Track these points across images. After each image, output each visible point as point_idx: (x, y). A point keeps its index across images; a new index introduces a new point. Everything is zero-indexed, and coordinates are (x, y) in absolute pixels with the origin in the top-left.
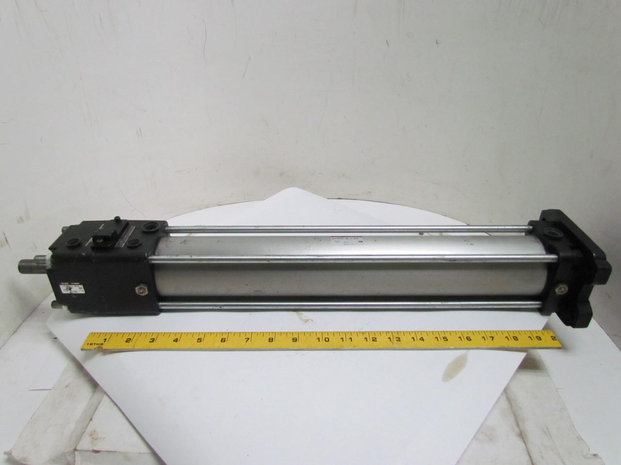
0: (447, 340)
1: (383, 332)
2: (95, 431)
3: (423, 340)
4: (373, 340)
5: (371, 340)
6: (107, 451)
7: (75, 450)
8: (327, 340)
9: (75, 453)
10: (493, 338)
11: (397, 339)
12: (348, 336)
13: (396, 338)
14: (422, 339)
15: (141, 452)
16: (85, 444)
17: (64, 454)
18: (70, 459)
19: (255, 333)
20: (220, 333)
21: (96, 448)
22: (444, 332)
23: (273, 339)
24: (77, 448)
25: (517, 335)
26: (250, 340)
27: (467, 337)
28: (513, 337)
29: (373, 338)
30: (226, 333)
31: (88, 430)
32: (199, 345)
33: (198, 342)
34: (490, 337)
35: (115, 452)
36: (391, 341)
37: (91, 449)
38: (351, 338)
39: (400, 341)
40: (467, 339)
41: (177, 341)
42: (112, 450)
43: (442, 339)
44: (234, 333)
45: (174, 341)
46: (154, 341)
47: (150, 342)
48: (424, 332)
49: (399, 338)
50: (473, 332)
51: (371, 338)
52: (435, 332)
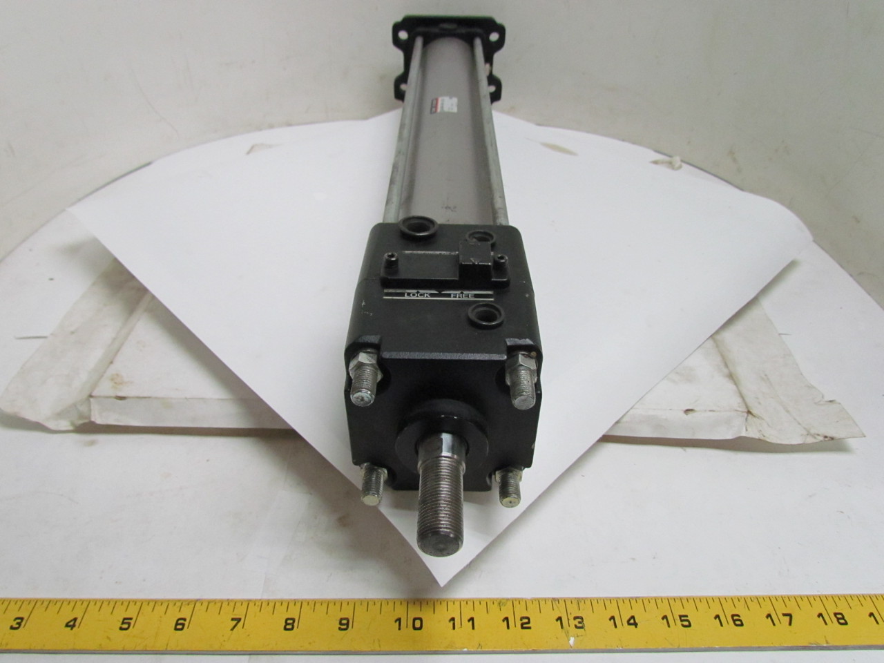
0: (690, 625)
1: (545, 600)
3: (635, 624)
4: (523, 628)
5: (519, 623)
8: (418, 624)
10: (790, 615)
11: (576, 622)
12: (467, 614)
13: (575, 618)
14: (632, 622)
19: (255, 602)
20: (175, 602)
22: (681, 599)
23: (294, 620)
25: (843, 608)
26: (241, 624)
27: (733, 616)
28: (835, 614)
29: (522, 618)
30: (189, 602)
33: (121, 629)
34: (785, 615)
36: (562, 627)
38: (472, 619)
39: (582, 628)
40: (734, 621)
41: (73, 626)
43: (678, 622)
44: (209, 602)
45: (67, 625)
46: (19, 624)
47: (12, 628)
48: (636, 599)
49: (582, 618)
50: (746, 601)
51: (518, 619)
52: (659, 601)
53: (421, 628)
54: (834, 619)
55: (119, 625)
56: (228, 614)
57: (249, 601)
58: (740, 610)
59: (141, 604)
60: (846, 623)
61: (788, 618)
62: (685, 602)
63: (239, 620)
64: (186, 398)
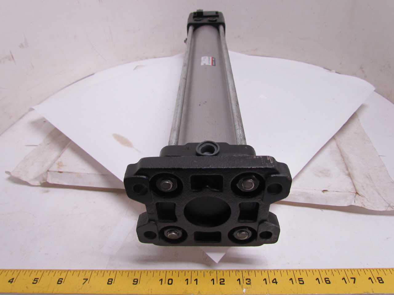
0: (303, 283)
1: (232, 270)
3: (276, 283)
4: (221, 284)
5: (219, 282)
8: (170, 282)
10: (354, 279)
11: (247, 281)
13: (246, 279)
14: (275, 281)
19: (95, 271)
20: (59, 271)
22: (300, 270)
23: (112, 279)
25: (381, 275)
26: (87, 281)
27: (325, 279)
28: (378, 278)
29: (221, 279)
30: (65, 271)
33: (33, 283)
34: (351, 278)
36: (240, 284)
38: (196, 280)
39: (250, 284)
40: (326, 281)
41: (12, 282)
43: (298, 281)
44: (74, 271)
45: (9, 281)
48: (277, 270)
49: (250, 279)
50: (332, 271)
51: (219, 279)
52: (288, 272)
53: (171, 284)
54: (377, 281)
55: (33, 281)
56: (82, 276)
57: (92, 271)
58: (329, 276)
59: (43, 272)
60: (383, 282)
61: (353, 280)
62: (301, 272)
63: (87, 279)
64: (87, 173)
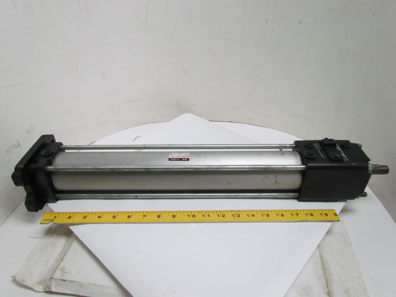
0: (269, 216)
1: (229, 211)
2: (64, 267)
3: (254, 216)
4: (223, 217)
5: (222, 216)
6: (70, 281)
7: (52, 278)
9: (51, 280)
11: (238, 216)
12: (208, 214)
13: (237, 215)
14: (253, 215)
15: (90, 283)
16: (58, 275)
17: (45, 280)
18: (48, 283)
19: (149, 212)
20: (126, 212)
21: (64, 278)
22: (267, 210)
23: (160, 216)
24: (53, 277)
25: (313, 212)
26: (145, 217)
27: (281, 214)
28: (310, 214)
29: (222, 215)
30: (131, 212)
31: (60, 267)
32: (114, 220)
35: (75, 281)
36: (234, 216)
37: (61, 279)
38: (209, 215)
39: (239, 217)
40: (282, 215)
41: (100, 218)
42: (73, 280)
43: (266, 215)
44: (136, 212)
45: (98, 217)
46: (85, 218)
47: (83, 218)
48: (255, 211)
49: (239, 215)
50: (286, 211)
51: (221, 215)
52: (261, 211)
53: (195, 217)
55: (113, 217)
56: (141, 214)
57: (147, 212)
59: (117, 212)
61: (297, 215)
63: (145, 216)
